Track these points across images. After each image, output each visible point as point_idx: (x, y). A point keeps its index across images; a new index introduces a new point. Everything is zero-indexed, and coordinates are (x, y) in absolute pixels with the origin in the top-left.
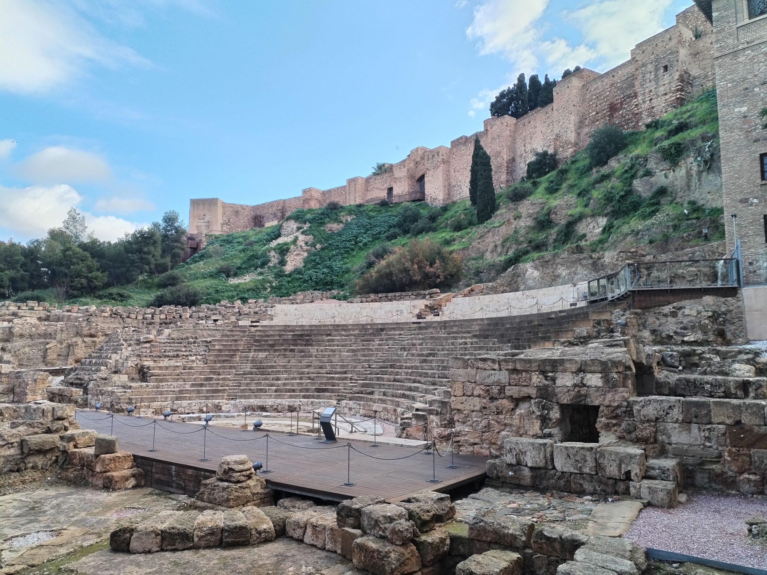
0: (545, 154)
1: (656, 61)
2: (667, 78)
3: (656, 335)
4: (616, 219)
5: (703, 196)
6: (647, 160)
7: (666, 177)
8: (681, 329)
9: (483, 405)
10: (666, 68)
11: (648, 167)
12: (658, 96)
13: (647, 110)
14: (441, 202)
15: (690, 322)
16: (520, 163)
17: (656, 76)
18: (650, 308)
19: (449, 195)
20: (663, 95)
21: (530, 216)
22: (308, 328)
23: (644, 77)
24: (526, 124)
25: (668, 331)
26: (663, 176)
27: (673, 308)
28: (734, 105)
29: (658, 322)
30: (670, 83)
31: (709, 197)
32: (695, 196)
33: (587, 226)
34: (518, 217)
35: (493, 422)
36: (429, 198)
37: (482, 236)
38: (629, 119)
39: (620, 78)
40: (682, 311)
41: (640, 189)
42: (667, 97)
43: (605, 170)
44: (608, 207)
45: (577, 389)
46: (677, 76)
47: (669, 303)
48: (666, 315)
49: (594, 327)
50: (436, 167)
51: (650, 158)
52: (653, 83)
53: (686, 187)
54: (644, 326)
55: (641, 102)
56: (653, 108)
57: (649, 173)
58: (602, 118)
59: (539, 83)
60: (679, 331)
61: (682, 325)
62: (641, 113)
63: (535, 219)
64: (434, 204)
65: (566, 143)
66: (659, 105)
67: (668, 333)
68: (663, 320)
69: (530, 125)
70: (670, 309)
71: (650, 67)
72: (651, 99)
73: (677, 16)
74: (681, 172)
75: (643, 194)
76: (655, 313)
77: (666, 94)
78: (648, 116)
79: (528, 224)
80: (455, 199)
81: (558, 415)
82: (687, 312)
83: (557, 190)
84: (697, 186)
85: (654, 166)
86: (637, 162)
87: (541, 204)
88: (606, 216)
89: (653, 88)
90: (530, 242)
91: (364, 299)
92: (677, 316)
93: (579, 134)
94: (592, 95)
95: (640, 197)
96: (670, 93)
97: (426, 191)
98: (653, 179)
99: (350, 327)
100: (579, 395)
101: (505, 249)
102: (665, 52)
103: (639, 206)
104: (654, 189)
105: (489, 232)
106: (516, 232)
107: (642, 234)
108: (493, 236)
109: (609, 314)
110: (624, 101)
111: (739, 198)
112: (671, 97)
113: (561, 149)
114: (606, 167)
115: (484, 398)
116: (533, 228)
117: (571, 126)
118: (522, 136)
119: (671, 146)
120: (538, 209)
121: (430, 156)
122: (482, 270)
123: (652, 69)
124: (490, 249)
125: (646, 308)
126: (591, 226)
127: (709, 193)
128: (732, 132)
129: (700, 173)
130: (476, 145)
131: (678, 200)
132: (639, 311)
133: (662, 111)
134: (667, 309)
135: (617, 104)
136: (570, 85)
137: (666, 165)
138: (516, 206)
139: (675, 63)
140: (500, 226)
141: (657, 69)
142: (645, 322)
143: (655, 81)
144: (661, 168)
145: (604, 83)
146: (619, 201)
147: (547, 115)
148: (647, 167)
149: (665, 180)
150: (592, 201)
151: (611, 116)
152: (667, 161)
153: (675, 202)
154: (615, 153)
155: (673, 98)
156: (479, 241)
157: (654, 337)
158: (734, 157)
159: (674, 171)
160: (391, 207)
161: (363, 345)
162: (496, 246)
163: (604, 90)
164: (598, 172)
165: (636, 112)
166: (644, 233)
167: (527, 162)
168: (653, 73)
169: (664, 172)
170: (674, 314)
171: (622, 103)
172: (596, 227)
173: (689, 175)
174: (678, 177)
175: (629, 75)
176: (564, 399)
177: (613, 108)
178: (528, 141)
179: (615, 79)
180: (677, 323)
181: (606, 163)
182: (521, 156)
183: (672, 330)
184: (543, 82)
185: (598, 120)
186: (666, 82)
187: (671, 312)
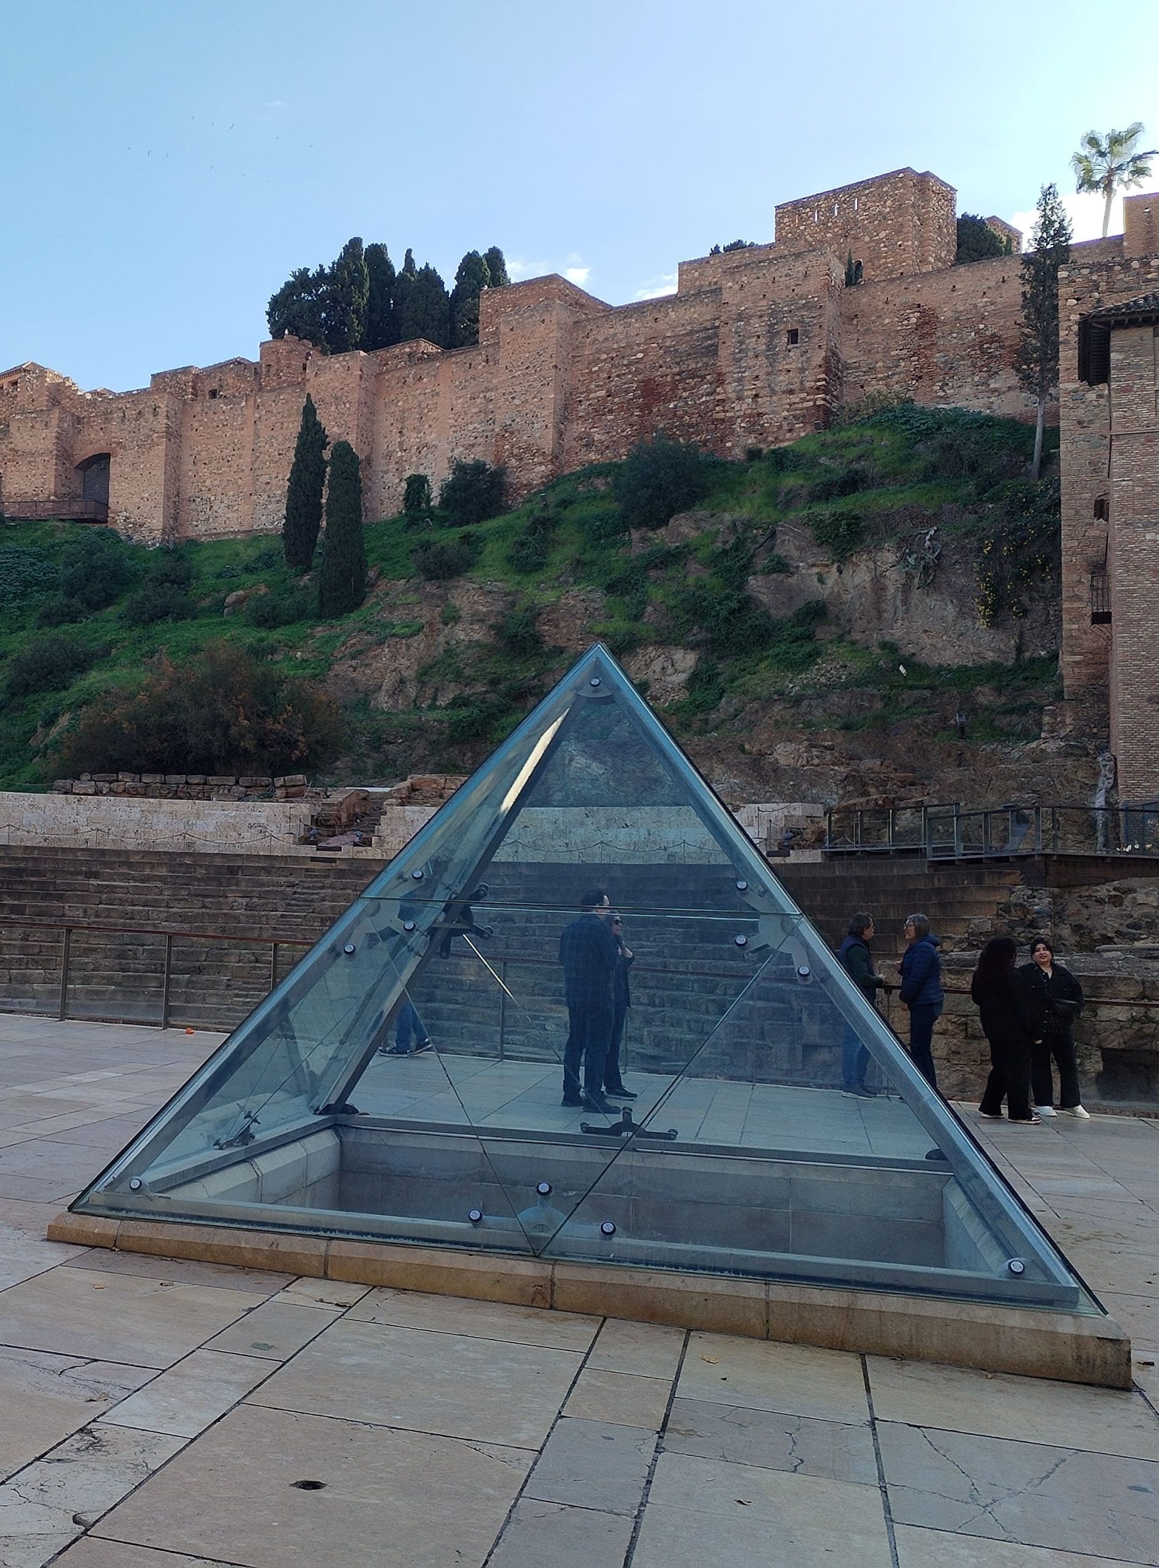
0: (479, 468)
1: (770, 315)
2: (794, 358)
3: (1081, 936)
4: (720, 658)
5: (913, 637)
6: (773, 534)
7: (821, 581)
8: (1128, 926)
9: (953, 1049)
10: (793, 336)
11: (778, 551)
12: (773, 392)
13: (745, 416)
14: (158, 534)
15: (1146, 916)
16: (386, 472)
17: (770, 347)
18: (1074, 886)
19: (176, 519)
20: (784, 392)
21: (481, 621)
22: (19, 854)
23: (742, 343)
24: (410, 380)
25: (1105, 928)
26: (815, 579)
27: (1115, 889)
28: (1145, 526)
29: (1085, 912)
30: (802, 370)
31: (926, 640)
32: (896, 633)
33: (647, 665)
34: (451, 618)
35: (972, 1077)
36: (120, 519)
37: (360, 652)
38: (691, 426)
39: (673, 327)
40: (1130, 896)
41: (764, 598)
42: (794, 398)
43: (662, 538)
44: (695, 630)
45: (1136, 1026)
46: (818, 357)
47: (1107, 881)
48: (1101, 902)
49: (998, 915)
50: (144, 446)
51: (784, 533)
52: (762, 361)
53: (874, 613)
54: (1060, 917)
55: (733, 396)
56: (760, 415)
57: (781, 566)
58: (621, 409)
59: (390, 267)
60: (1126, 930)
61: (1130, 921)
62: (732, 421)
63: (498, 629)
64: (136, 537)
65: (528, 449)
66: (774, 412)
67: (1104, 932)
68: (1096, 909)
69: (419, 384)
70: (1109, 891)
71: (757, 326)
72: (757, 396)
73: (778, 208)
74: (860, 575)
75: (772, 612)
76: (1080, 897)
77: (791, 392)
78: (749, 431)
79: (476, 637)
80: (191, 533)
81: (1100, 1067)
82: (1141, 898)
83: (539, 566)
84: (900, 615)
85: (795, 554)
86: (749, 534)
87: (507, 594)
88: (693, 649)
89: (762, 373)
90: (494, 682)
91: (105, 787)
92: (1121, 904)
93: (561, 434)
94: (599, 351)
95: (766, 614)
96: (802, 390)
97: (112, 500)
98: (792, 580)
99: (134, 859)
100: (1140, 1035)
101: (429, 691)
102: (793, 301)
103: (770, 636)
104: (799, 604)
105: (380, 643)
106: (449, 653)
107: (810, 706)
108: (394, 657)
109: (1006, 892)
110: (680, 381)
111: (1147, 694)
112: (803, 400)
113: (513, 462)
114: (662, 531)
115: (953, 1036)
116: (492, 650)
117: (546, 413)
118: (393, 408)
119: (838, 518)
120: (499, 606)
121: (131, 413)
122: (391, 738)
123: (762, 331)
124: (387, 684)
125: (1067, 887)
126: (657, 666)
127: (925, 631)
128: (1139, 575)
129: (906, 589)
130: (306, 420)
131: (856, 636)
132: (1056, 890)
133: (780, 427)
134: (1104, 891)
135: (664, 385)
136: (547, 317)
137: (823, 556)
138: (441, 591)
139: (816, 329)
140: (412, 635)
141: (772, 334)
142: (1063, 910)
143: (767, 357)
144: (810, 561)
145: (632, 332)
146: (727, 620)
147: (472, 372)
148: (776, 552)
149: (819, 585)
150: (650, 609)
151: (646, 408)
152: (826, 548)
153: (848, 638)
154: (686, 506)
155: (806, 405)
156: (353, 663)
157: (1077, 938)
158: (1140, 619)
159: (840, 572)
160: (8, 528)
161: (204, 907)
162: (402, 681)
163: (629, 346)
164: (643, 539)
165: (721, 415)
166: (814, 703)
167: (407, 474)
168: (763, 340)
169: (816, 570)
170: (1116, 901)
171: (674, 388)
172: (670, 670)
173: (878, 585)
174: (850, 586)
175: (696, 327)
176: (1113, 1041)
177: (651, 391)
178: (412, 421)
179: (661, 326)
180: (1122, 916)
181: (664, 522)
182: (389, 455)
183: (1113, 927)
184: (398, 267)
185: (611, 411)
186: (793, 366)
187: (1111, 897)
